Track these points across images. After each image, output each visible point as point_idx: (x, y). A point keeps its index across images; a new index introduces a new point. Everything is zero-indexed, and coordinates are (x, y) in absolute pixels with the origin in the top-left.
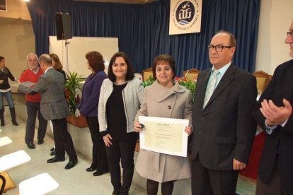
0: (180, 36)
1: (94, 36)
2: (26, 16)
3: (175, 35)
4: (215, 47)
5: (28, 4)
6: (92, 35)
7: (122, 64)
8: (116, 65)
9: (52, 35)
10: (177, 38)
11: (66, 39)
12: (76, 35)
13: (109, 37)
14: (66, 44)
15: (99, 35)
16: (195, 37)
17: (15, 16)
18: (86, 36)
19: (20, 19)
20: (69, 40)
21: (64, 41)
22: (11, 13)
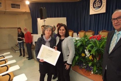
0: (95, 15)
1: (56, 17)
2: (28, 10)
3: (92, 15)
4: (116, 19)
5: (29, 5)
6: (55, 17)
7: (63, 30)
8: (60, 30)
9: (38, 18)
10: (93, 16)
11: (44, 19)
12: (48, 17)
13: (62, 17)
14: (44, 21)
15: (58, 17)
16: (102, 15)
17: (24, 11)
18: (52, 17)
19: (26, 12)
20: (45, 19)
21: (43, 20)
22: (22, 10)
